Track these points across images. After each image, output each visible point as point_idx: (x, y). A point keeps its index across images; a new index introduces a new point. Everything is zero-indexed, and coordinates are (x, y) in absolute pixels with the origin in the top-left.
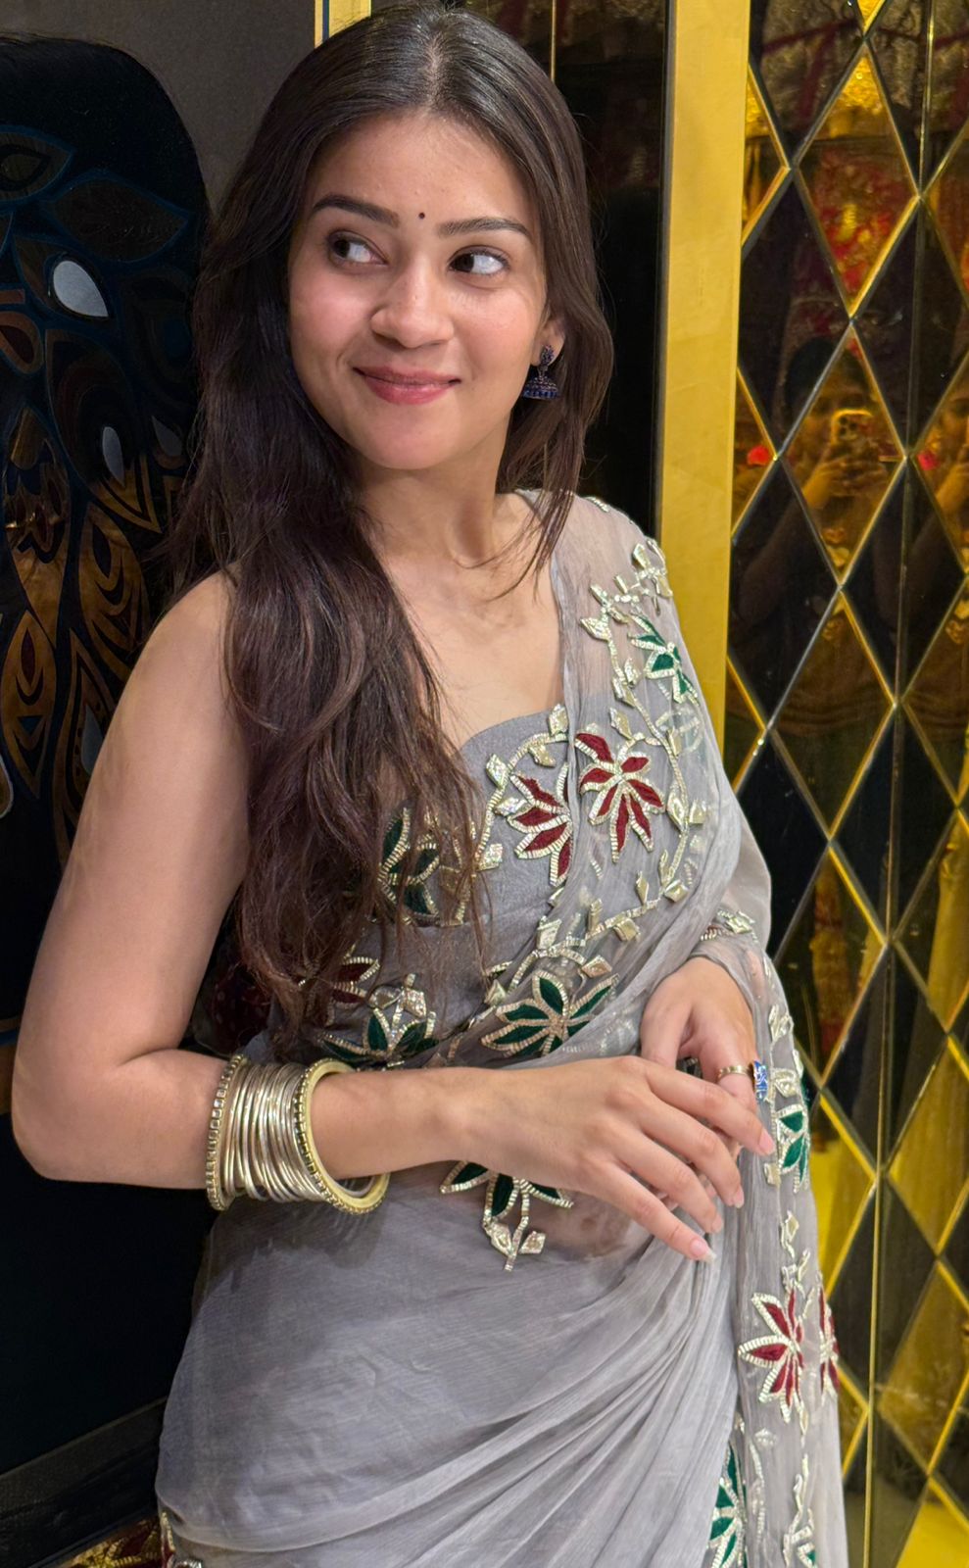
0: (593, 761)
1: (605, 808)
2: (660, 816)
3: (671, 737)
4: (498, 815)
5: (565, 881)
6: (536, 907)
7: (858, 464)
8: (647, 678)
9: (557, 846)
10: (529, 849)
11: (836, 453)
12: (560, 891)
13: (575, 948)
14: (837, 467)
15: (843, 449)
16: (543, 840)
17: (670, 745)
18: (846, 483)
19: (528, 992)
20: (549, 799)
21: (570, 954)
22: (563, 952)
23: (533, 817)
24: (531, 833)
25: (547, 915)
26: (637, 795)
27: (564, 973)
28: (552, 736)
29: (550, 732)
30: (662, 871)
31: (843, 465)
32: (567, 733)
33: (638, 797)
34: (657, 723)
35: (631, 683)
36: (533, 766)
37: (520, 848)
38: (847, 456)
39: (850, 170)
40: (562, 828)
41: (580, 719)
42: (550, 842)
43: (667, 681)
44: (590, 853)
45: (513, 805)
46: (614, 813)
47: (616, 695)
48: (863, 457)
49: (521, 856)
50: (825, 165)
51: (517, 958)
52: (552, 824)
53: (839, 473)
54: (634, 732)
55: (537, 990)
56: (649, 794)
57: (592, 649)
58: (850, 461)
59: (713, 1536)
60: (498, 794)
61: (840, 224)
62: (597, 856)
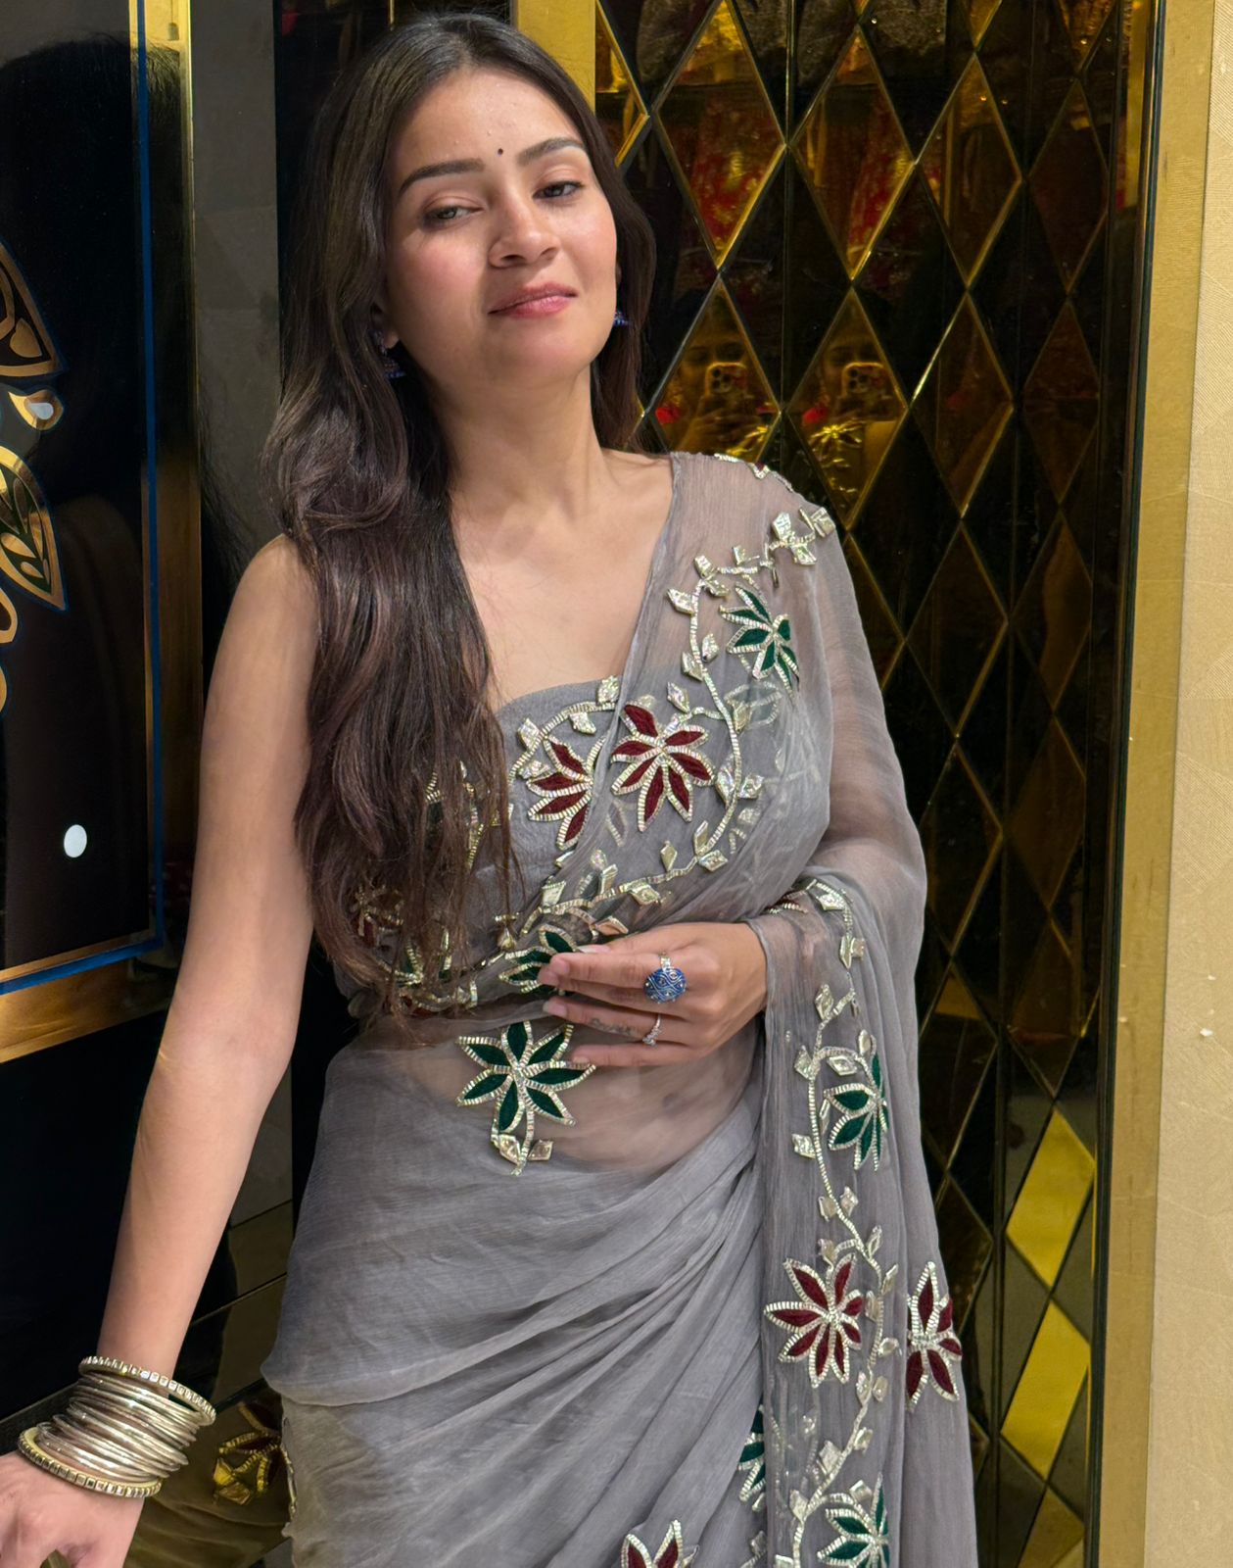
0: (630, 733)
1: (634, 778)
2: (707, 790)
3: (736, 711)
4: (519, 777)
5: (576, 845)
6: (542, 867)
7: (732, 417)
8: (728, 653)
9: (570, 813)
10: (542, 811)
11: (710, 406)
12: (568, 854)
13: (584, 908)
14: (711, 421)
15: (719, 402)
16: (557, 806)
17: (733, 720)
18: (721, 437)
19: (536, 940)
20: (577, 766)
21: (579, 913)
22: (571, 911)
23: (556, 781)
24: (550, 796)
25: (554, 875)
26: (680, 768)
27: (572, 928)
28: (598, 704)
29: (597, 701)
30: (696, 842)
31: (718, 418)
32: (616, 702)
33: (680, 769)
34: (726, 698)
35: (705, 658)
36: (571, 731)
37: (532, 813)
38: (721, 410)
39: (735, 116)
40: (581, 795)
41: (633, 692)
42: (564, 808)
43: (751, 657)
44: (609, 821)
45: (536, 769)
46: (645, 783)
47: (682, 668)
48: (738, 410)
49: (533, 818)
50: (709, 111)
51: (524, 912)
52: (573, 790)
53: (713, 427)
54: (692, 707)
55: (544, 940)
56: (695, 768)
57: (671, 621)
58: (724, 414)
59: (743, 1459)
60: (525, 757)
61: (727, 173)
62: (617, 822)
